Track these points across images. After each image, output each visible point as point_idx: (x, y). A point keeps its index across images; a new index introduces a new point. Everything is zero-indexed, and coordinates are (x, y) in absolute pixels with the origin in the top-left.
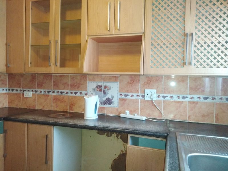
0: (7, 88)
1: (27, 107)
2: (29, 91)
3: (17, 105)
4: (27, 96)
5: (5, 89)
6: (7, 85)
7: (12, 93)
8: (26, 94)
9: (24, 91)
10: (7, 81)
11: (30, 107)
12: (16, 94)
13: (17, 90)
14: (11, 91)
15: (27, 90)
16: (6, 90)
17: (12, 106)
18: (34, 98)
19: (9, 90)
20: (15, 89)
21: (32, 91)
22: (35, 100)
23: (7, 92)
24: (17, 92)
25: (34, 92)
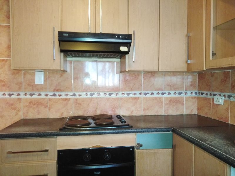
0: (197, 91)
1: (218, 118)
2: (220, 95)
3: (206, 114)
4: (217, 103)
5: (194, 92)
6: (196, 88)
7: (202, 98)
8: (217, 100)
9: (214, 95)
10: (196, 83)
11: (221, 118)
12: (206, 99)
13: (207, 94)
14: (201, 95)
15: (218, 93)
16: (196, 93)
17: (201, 115)
18: (227, 106)
19: (199, 93)
20: (205, 92)
21: (225, 96)
22: (228, 109)
23: (197, 96)
24: (207, 97)
25: (227, 98)
